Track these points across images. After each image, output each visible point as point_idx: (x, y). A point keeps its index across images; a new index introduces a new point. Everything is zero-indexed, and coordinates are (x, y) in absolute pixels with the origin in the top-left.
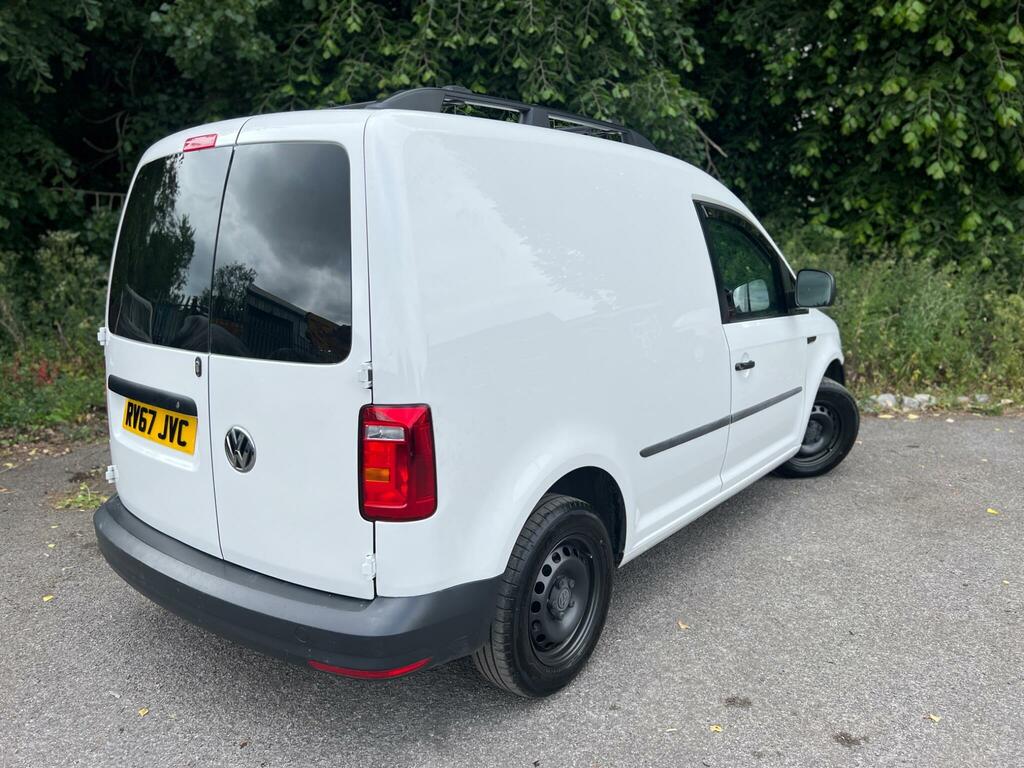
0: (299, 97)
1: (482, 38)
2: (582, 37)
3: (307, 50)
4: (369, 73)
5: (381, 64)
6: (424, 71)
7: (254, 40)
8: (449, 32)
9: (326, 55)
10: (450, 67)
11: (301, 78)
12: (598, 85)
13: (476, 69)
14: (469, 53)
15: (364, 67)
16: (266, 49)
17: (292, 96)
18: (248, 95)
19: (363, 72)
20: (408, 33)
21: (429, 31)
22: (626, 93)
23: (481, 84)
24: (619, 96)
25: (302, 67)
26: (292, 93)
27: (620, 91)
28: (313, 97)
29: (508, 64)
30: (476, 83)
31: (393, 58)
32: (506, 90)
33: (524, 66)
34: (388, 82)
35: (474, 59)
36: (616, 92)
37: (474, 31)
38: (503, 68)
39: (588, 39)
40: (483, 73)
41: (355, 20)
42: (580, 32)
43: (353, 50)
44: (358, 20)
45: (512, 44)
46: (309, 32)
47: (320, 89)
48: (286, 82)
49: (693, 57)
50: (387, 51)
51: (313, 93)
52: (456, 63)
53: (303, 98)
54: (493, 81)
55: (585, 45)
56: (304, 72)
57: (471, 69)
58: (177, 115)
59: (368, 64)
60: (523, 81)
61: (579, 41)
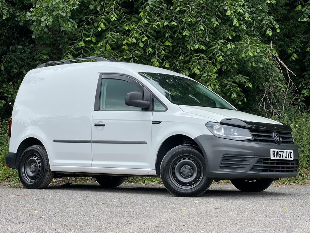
0: (86, 47)
1: (170, 23)
2: (214, 22)
3: (90, 27)
4: (119, 37)
5: (124, 33)
6: (143, 37)
7: (69, 23)
8: (155, 20)
9: (100, 29)
10: (155, 34)
11: (87, 39)
12: (221, 42)
13: (167, 35)
14: (164, 28)
15: (116, 35)
16: (73, 27)
17: (83, 46)
18: (61, 46)
19: (116, 37)
20: (137, 20)
21: (146, 20)
22: (233, 46)
23: (169, 42)
24: (230, 47)
25: (88, 34)
26: (83, 45)
27: (231, 45)
28: (92, 47)
29: (181, 33)
30: (167, 41)
31: (129, 31)
32: (180, 44)
33: (187, 34)
34: (127, 41)
35: (166, 31)
36: (229, 46)
37: (166, 19)
38: (179, 35)
39: (217, 23)
40: (171, 37)
41: (114, 16)
42: (213, 20)
43: (112, 27)
44: (116, 16)
45: (183, 25)
46: (92, 19)
47: (95, 44)
48: (81, 40)
49: (274, 29)
50: (127, 28)
51: (92, 45)
52: (158, 32)
53: (88, 47)
54: (175, 40)
55: (215, 25)
56: (89, 36)
57: (165, 35)
58: (24, 54)
59: (119, 34)
60: (187, 41)
61: (212, 24)
